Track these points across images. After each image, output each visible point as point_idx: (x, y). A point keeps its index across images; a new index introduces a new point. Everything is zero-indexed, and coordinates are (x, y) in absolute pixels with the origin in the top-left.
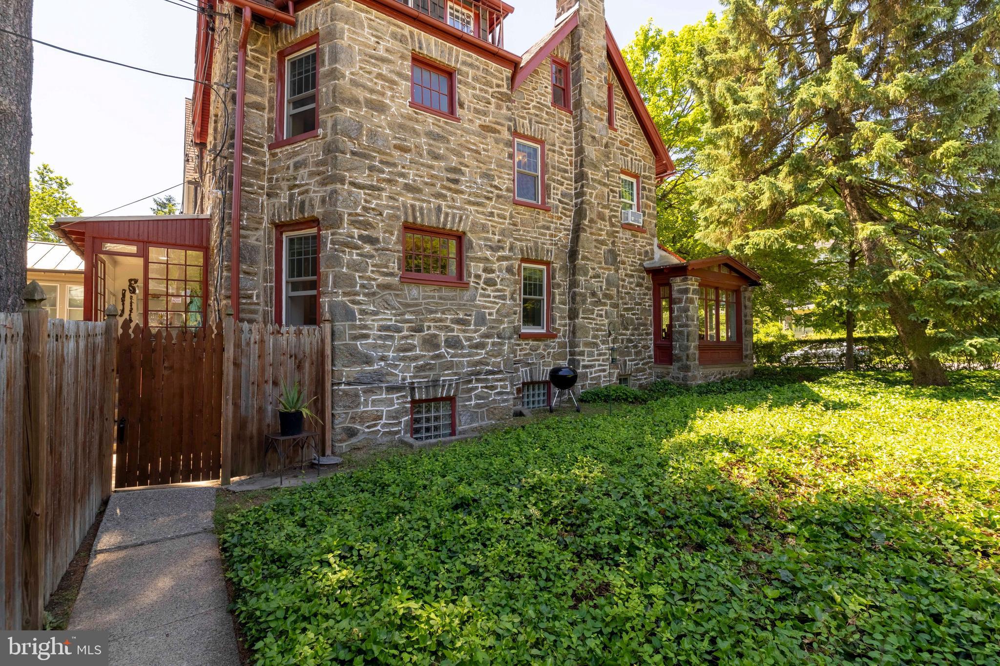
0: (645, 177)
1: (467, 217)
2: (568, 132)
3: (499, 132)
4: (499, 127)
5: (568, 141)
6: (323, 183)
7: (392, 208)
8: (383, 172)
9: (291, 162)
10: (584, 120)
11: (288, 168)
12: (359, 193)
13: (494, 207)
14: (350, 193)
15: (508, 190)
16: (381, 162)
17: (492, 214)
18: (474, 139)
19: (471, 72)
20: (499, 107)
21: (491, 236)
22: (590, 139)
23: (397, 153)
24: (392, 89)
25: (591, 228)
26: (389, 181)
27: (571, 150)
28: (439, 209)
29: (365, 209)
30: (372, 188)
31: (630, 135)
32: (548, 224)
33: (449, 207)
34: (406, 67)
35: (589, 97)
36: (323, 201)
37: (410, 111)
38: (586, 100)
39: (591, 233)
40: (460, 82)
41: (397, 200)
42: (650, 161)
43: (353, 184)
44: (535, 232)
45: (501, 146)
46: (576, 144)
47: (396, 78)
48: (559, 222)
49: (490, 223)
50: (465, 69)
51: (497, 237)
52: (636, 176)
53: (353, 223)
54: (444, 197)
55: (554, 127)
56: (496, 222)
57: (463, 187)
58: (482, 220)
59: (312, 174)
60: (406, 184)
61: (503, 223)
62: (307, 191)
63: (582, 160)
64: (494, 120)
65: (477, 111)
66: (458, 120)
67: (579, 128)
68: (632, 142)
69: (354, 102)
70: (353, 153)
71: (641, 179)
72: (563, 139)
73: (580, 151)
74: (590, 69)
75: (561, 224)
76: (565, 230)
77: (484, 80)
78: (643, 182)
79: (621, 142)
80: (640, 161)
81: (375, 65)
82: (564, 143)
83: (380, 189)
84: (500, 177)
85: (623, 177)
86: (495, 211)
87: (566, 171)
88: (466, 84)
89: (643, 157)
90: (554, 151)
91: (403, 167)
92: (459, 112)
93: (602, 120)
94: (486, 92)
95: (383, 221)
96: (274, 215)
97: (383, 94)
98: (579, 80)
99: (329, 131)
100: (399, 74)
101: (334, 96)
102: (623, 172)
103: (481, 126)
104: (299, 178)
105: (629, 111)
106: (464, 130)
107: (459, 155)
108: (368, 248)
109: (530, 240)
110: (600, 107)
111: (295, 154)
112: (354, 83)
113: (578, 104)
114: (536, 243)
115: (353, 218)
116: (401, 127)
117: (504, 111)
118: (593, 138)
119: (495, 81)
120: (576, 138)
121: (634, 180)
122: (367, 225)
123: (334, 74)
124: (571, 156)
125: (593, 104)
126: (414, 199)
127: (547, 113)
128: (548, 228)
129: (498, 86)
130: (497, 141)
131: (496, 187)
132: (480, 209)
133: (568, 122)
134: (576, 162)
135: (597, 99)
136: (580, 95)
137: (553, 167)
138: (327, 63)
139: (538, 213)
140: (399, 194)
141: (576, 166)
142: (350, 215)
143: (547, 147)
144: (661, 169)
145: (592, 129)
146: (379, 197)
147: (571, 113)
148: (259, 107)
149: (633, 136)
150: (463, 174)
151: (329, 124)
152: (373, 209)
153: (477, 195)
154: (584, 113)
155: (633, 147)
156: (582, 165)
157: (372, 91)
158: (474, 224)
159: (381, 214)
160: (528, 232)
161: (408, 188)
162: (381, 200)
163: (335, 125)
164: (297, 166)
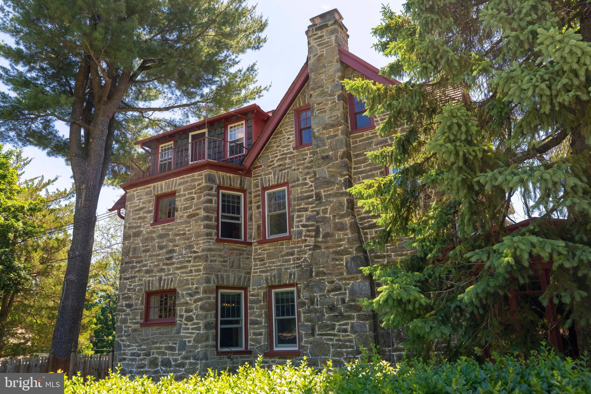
1: (176, 278)
7: (140, 285)
8: (136, 267)
12: (127, 282)
13: (193, 266)
14: (123, 284)
15: (202, 251)
16: (137, 262)
17: (191, 271)
18: (182, 227)
20: (199, 198)
21: (190, 286)
22: (321, 162)
23: (143, 255)
26: (138, 271)
28: (160, 279)
29: (128, 290)
30: (132, 278)
33: (166, 275)
34: (150, 206)
37: (151, 228)
38: (316, 130)
40: (177, 197)
41: (142, 280)
44: (280, 261)
47: (146, 215)
49: (190, 278)
50: (179, 188)
51: (194, 286)
53: (123, 299)
54: (162, 270)
56: (194, 276)
57: (174, 260)
58: (185, 277)
60: (146, 270)
61: (199, 275)
64: (195, 208)
65: (185, 209)
66: (174, 220)
70: (126, 263)
77: (190, 187)
81: (138, 214)
83: (135, 277)
84: (197, 244)
86: (193, 268)
88: (180, 196)
91: (146, 261)
92: (176, 215)
93: (336, 136)
95: (135, 294)
97: (140, 227)
100: (148, 212)
103: (187, 217)
106: (177, 224)
107: (174, 241)
108: (128, 310)
112: (129, 228)
115: (123, 296)
116: (147, 239)
117: (202, 199)
122: (129, 298)
126: (149, 277)
129: (199, 185)
130: (196, 221)
131: (195, 252)
132: (184, 270)
140: (143, 277)
142: (123, 295)
146: (135, 282)
150: (175, 252)
152: (132, 289)
153: (181, 262)
157: (136, 228)
158: (180, 281)
159: (135, 290)
161: (148, 272)
162: (136, 282)
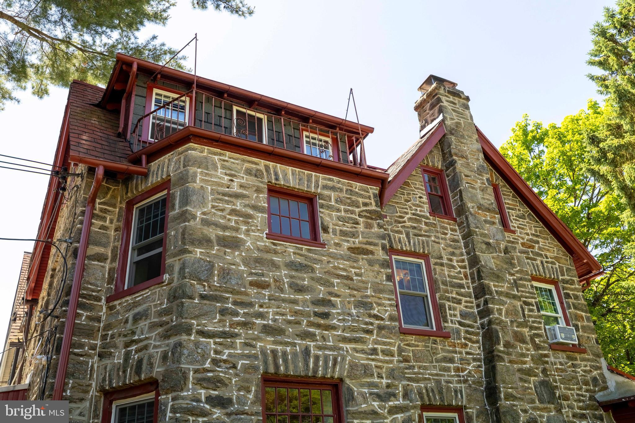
0: (564, 281)
1: (343, 359)
2: (454, 241)
3: (372, 253)
4: (371, 248)
5: (457, 252)
6: (166, 336)
7: (248, 357)
8: (237, 314)
9: (130, 315)
10: (472, 226)
11: (127, 321)
12: (208, 343)
13: (376, 342)
14: (197, 344)
15: (391, 318)
16: (235, 303)
17: (374, 351)
18: (343, 264)
19: (333, 195)
20: (368, 226)
21: (376, 380)
22: (484, 246)
23: (253, 291)
24: (246, 223)
25: (509, 354)
26: (244, 325)
27: (463, 261)
28: (306, 352)
29: (215, 362)
30: (224, 335)
31: (533, 235)
32: (450, 355)
33: (320, 348)
34: (263, 200)
35: (473, 201)
36: (165, 357)
37: (268, 243)
38: (470, 205)
39: (510, 362)
40: (322, 206)
41: (254, 347)
42: (567, 262)
43: (201, 333)
44: (435, 367)
45: (376, 268)
46: (468, 253)
47: (251, 212)
48: (464, 351)
49: (373, 363)
50: (326, 192)
51: (384, 381)
52: (554, 282)
53: (200, 382)
54: (312, 336)
55: (438, 238)
56: (381, 361)
57: (335, 321)
58: (362, 359)
59: (153, 326)
60: (264, 326)
61: (391, 362)
62: (146, 347)
63: (479, 272)
64: (365, 240)
65: (343, 233)
66: (323, 245)
67: (468, 236)
68: (538, 242)
69: (205, 242)
70: (203, 297)
71: (560, 285)
72: (451, 250)
73: (474, 261)
74: (467, 172)
75: (467, 353)
76: (475, 360)
77: (349, 201)
78: (564, 288)
79: (523, 244)
80: (552, 263)
81: (228, 202)
82: (453, 254)
83: (234, 336)
84: (379, 305)
85: (536, 284)
86: (379, 347)
87: (461, 286)
88: (329, 207)
89: (556, 258)
90: (442, 265)
91: (261, 306)
92: (323, 236)
93: (494, 223)
94: (353, 212)
95: (237, 375)
96: (104, 380)
97: (237, 230)
98: (458, 185)
99: (176, 275)
100: (255, 208)
101: (183, 238)
102: (534, 279)
103: (349, 249)
104: (138, 331)
105: (524, 210)
106: (330, 255)
107: (327, 283)
108: (217, 413)
109: (429, 379)
110: (488, 210)
111: (136, 304)
112: (206, 223)
113: (462, 210)
114: (438, 382)
115: (199, 376)
116: (258, 261)
117: (375, 229)
118: (488, 244)
119: (361, 200)
120: (466, 246)
121: (552, 287)
122: (217, 382)
123: (184, 216)
124: (464, 267)
125: (479, 208)
126: (275, 343)
127: (426, 224)
128: (451, 361)
129: (365, 204)
130: (371, 263)
131: (376, 317)
132: (359, 346)
133: (452, 230)
134: (472, 274)
135: (482, 202)
136: (462, 200)
137: (445, 283)
138: (177, 206)
139: (435, 342)
140: (257, 339)
141: (473, 278)
142: (196, 371)
143: (432, 261)
144: (583, 270)
145: (485, 235)
146: (232, 346)
147: (455, 220)
148: (101, 258)
149: (537, 236)
150: (334, 306)
151: (177, 268)
152: (225, 361)
153: (353, 330)
154: (471, 219)
155: (540, 248)
156: (480, 277)
157: (225, 228)
158: (353, 366)
159: (234, 367)
160: (425, 368)
161: (267, 330)
162: (235, 348)
163: (182, 269)
164: (137, 318)
